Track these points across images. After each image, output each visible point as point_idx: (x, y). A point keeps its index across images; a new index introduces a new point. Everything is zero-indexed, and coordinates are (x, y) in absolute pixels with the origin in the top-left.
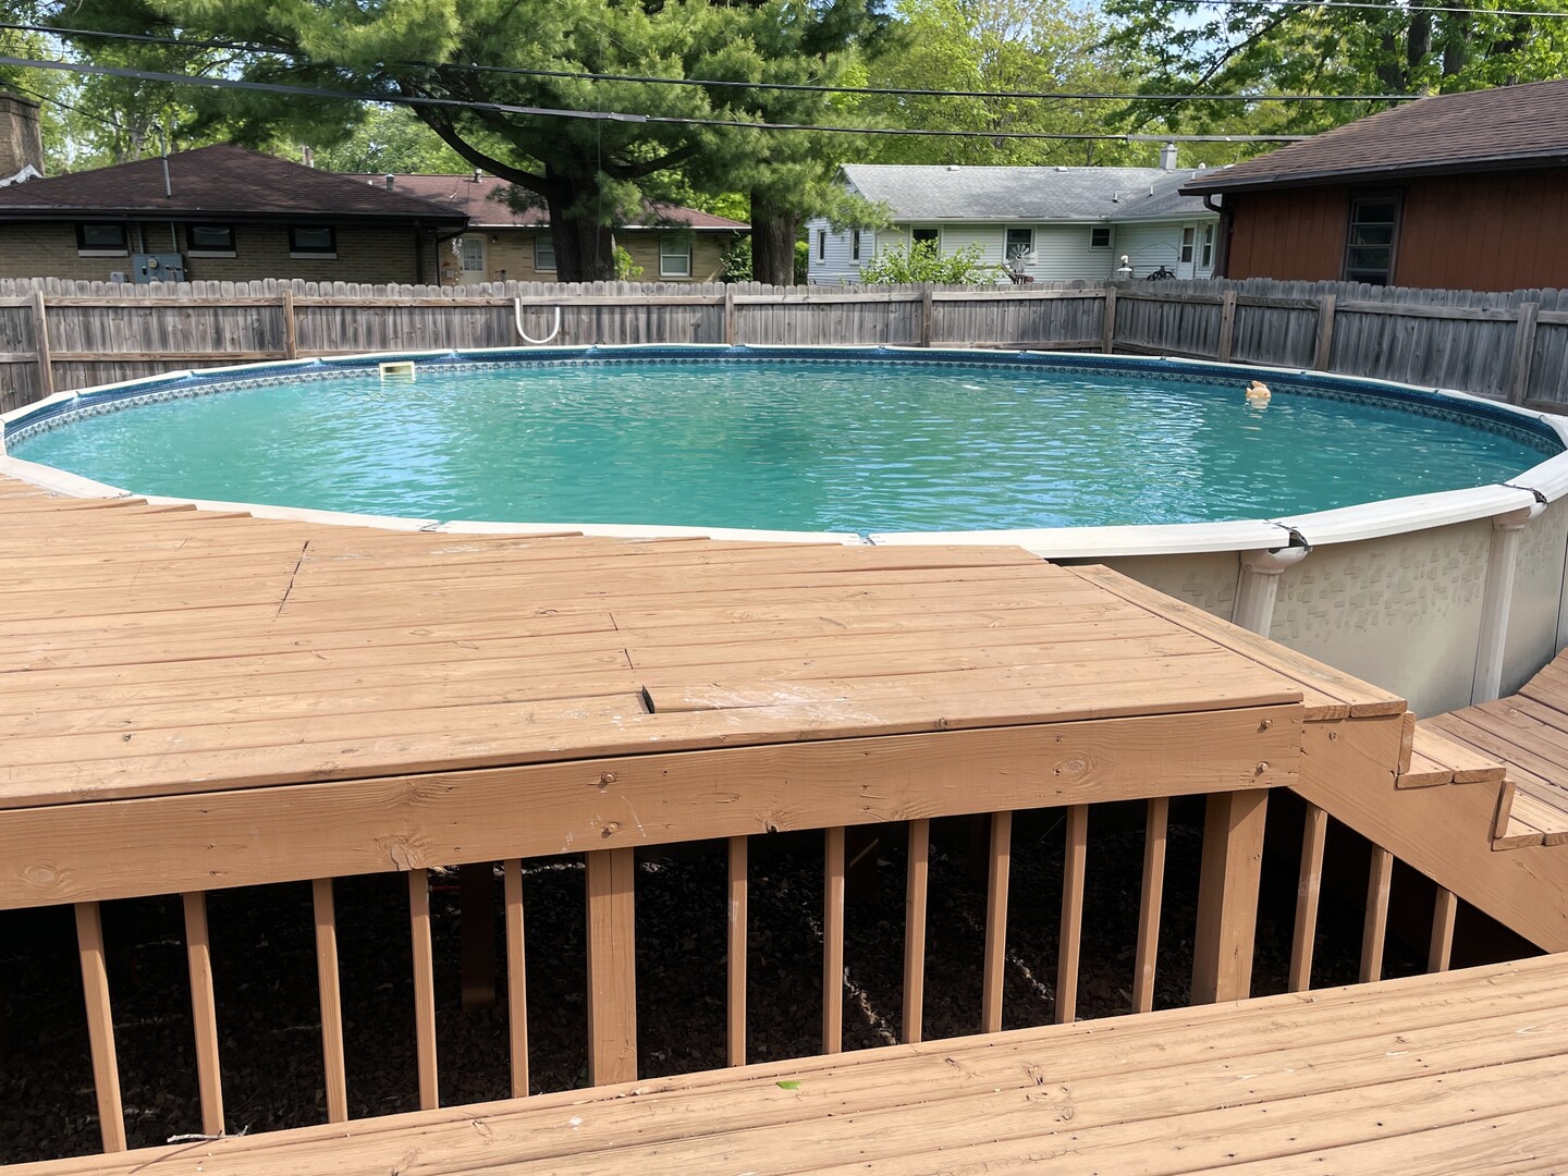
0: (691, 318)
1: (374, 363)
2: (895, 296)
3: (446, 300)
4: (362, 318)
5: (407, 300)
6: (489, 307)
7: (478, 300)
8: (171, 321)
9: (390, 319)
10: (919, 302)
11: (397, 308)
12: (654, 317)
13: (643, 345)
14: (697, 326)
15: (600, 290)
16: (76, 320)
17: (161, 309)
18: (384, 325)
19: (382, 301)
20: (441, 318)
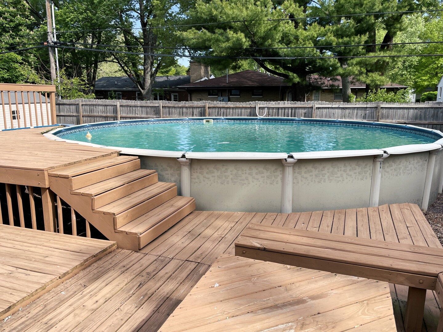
0: (304, 111)
1: (203, 119)
2: (368, 106)
3: (241, 106)
4: (222, 110)
5: (232, 106)
6: (251, 108)
7: (248, 106)
8: (184, 110)
9: (228, 110)
10: (376, 108)
11: (230, 108)
12: (293, 111)
13: (290, 118)
14: (305, 113)
15: (279, 103)
16: (167, 109)
17: (182, 107)
18: (227, 111)
19: (226, 106)
20: (240, 110)
